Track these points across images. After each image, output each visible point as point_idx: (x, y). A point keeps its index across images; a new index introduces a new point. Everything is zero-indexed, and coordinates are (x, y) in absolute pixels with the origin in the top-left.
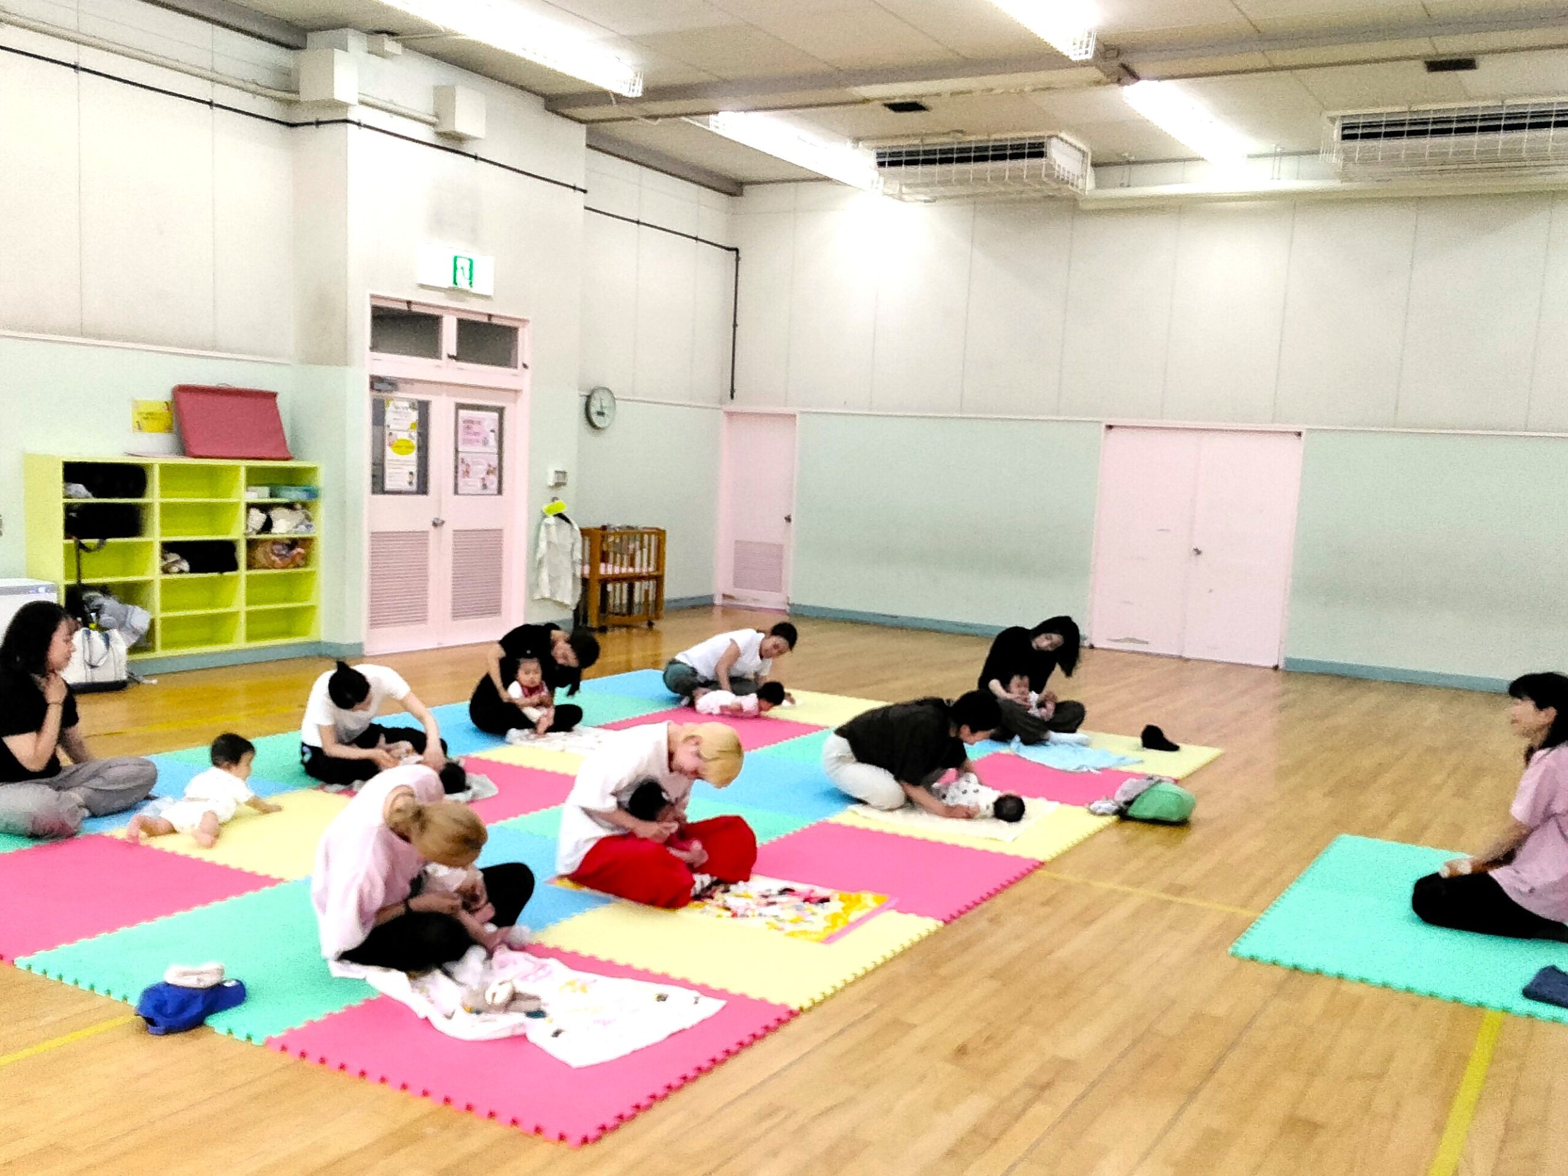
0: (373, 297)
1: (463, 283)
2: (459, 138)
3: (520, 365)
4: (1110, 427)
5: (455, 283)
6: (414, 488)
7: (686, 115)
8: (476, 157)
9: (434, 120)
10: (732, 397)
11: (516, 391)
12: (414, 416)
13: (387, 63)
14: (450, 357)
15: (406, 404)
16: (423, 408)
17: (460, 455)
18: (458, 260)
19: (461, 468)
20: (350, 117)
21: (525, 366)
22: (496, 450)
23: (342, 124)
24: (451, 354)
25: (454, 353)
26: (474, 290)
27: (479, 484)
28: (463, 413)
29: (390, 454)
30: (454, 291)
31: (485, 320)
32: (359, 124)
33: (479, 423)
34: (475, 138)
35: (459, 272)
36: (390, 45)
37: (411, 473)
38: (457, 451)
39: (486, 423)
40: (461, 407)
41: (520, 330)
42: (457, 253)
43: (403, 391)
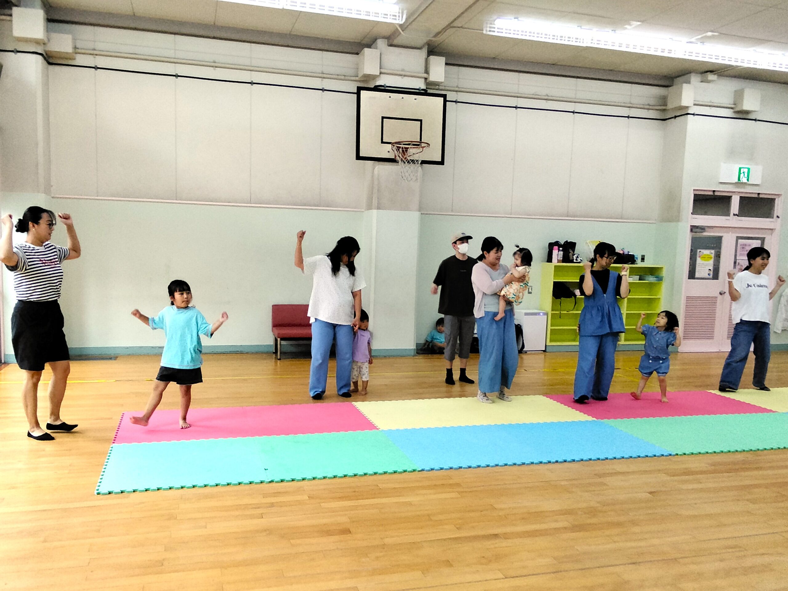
0: (694, 190)
1: (744, 180)
2: (747, 112)
3: (775, 217)
5: (739, 179)
6: (711, 276)
8: (755, 120)
9: (733, 106)
11: (772, 229)
13: (711, 85)
17: (738, 261)
18: (742, 169)
19: (738, 267)
20: (689, 112)
21: (778, 217)
23: (686, 116)
24: (735, 214)
25: (737, 213)
26: (750, 182)
28: (740, 241)
29: (699, 261)
30: (740, 184)
31: (756, 196)
32: (693, 114)
34: (755, 111)
35: (742, 175)
36: (711, 77)
37: (710, 270)
38: (735, 259)
40: (738, 238)
41: (776, 199)
42: (741, 166)
43: (707, 232)
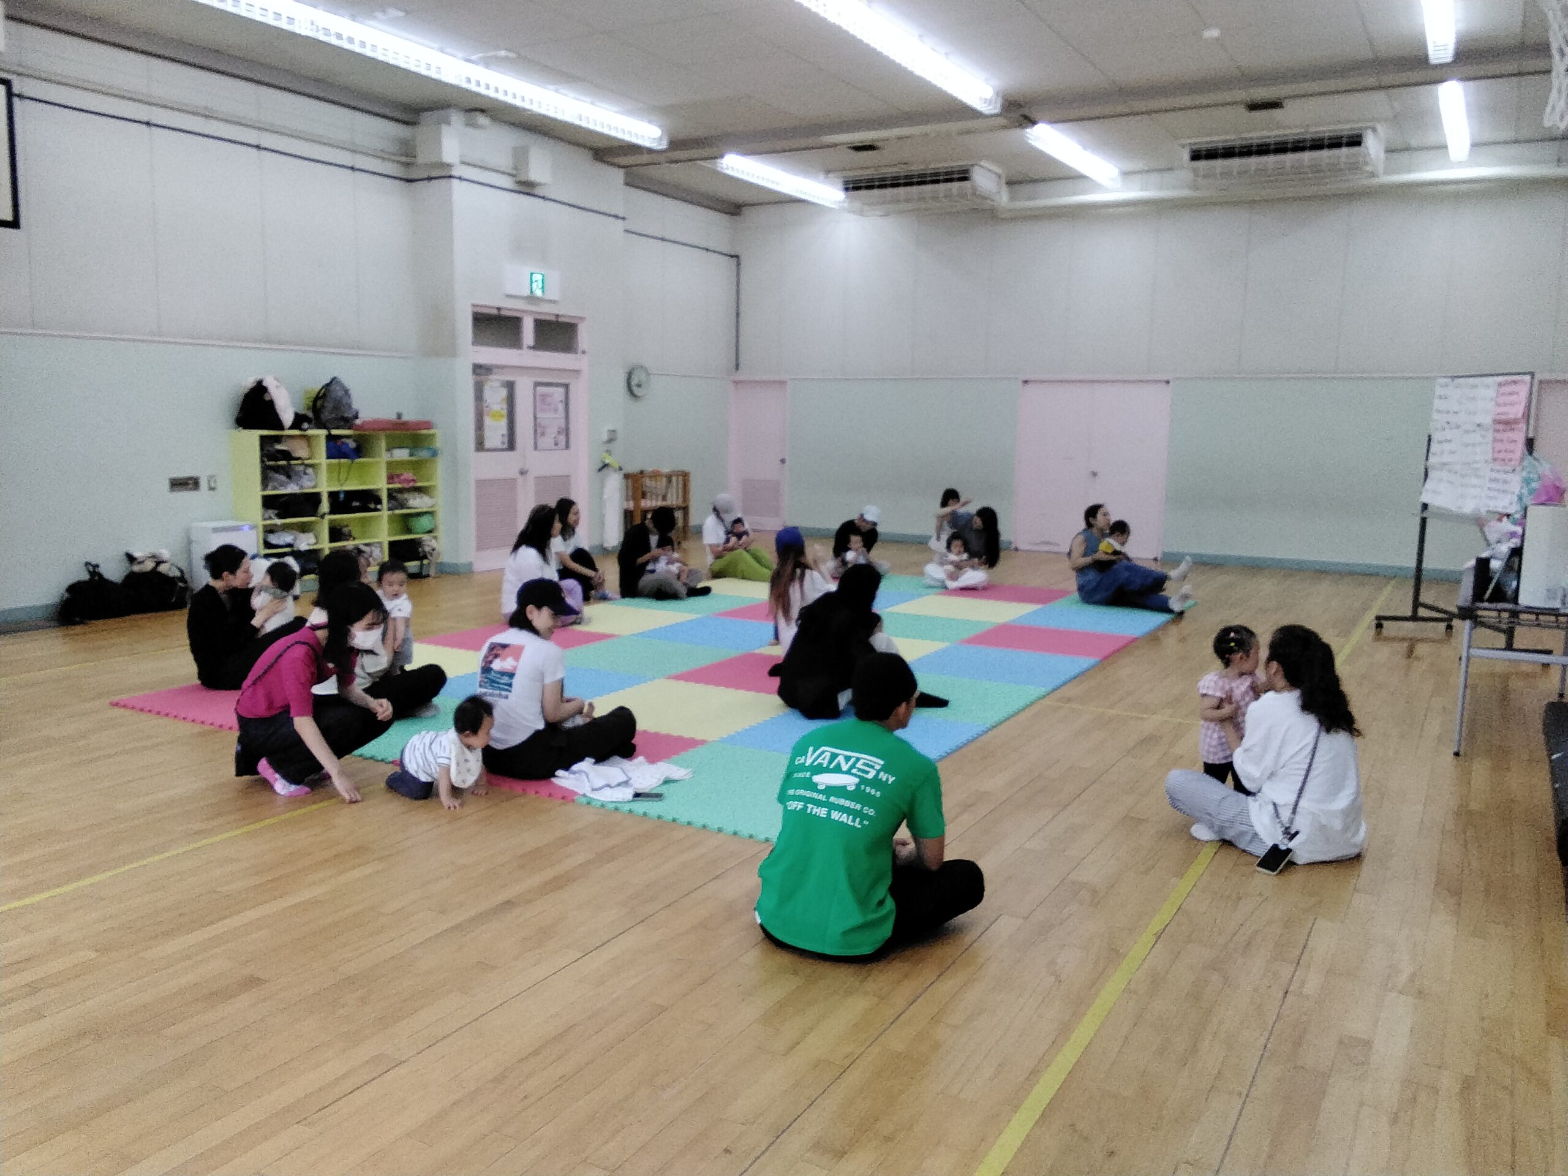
0: (474, 305)
1: (538, 293)
2: (534, 184)
3: (580, 350)
4: (1026, 382)
5: (531, 292)
6: (505, 446)
7: (702, 159)
8: (543, 198)
9: (514, 172)
10: (737, 369)
11: (577, 371)
12: (504, 393)
13: (479, 132)
14: (530, 348)
15: (498, 384)
16: (510, 386)
17: (538, 420)
18: (534, 275)
19: (539, 430)
20: (454, 174)
21: (584, 352)
22: (563, 415)
23: (447, 179)
24: (530, 345)
26: (545, 297)
27: (552, 442)
28: (541, 390)
29: (488, 421)
30: (532, 298)
31: (553, 319)
32: (460, 178)
33: (551, 396)
34: (544, 185)
35: (534, 285)
36: (482, 120)
37: (503, 435)
38: (535, 418)
39: (556, 396)
40: (537, 384)
41: (579, 325)
42: (532, 271)
43: (495, 374)
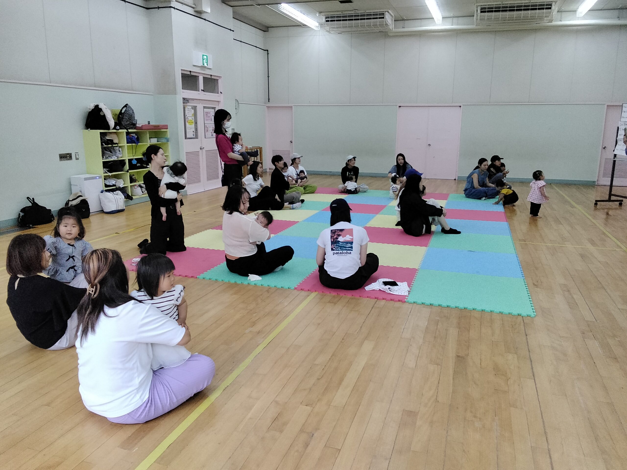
0: (182, 70)
1: (205, 64)
2: (201, 12)
3: (219, 92)
4: (400, 107)
5: (203, 64)
6: (194, 137)
7: (268, 4)
8: (205, 20)
9: (194, 6)
10: (269, 101)
11: (218, 102)
12: (193, 111)
14: (202, 90)
15: (190, 108)
16: (195, 108)
18: (204, 56)
19: (206, 129)
20: (172, 6)
21: (221, 93)
23: (169, 8)
25: (203, 89)
26: (208, 66)
27: (211, 134)
28: (206, 110)
29: (188, 125)
30: (203, 67)
31: (210, 77)
32: (174, 8)
33: (209, 113)
34: (206, 13)
35: (204, 60)
37: (193, 131)
38: (204, 124)
39: (211, 113)
40: (204, 107)
41: (219, 80)
42: (203, 53)
43: (190, 103)
